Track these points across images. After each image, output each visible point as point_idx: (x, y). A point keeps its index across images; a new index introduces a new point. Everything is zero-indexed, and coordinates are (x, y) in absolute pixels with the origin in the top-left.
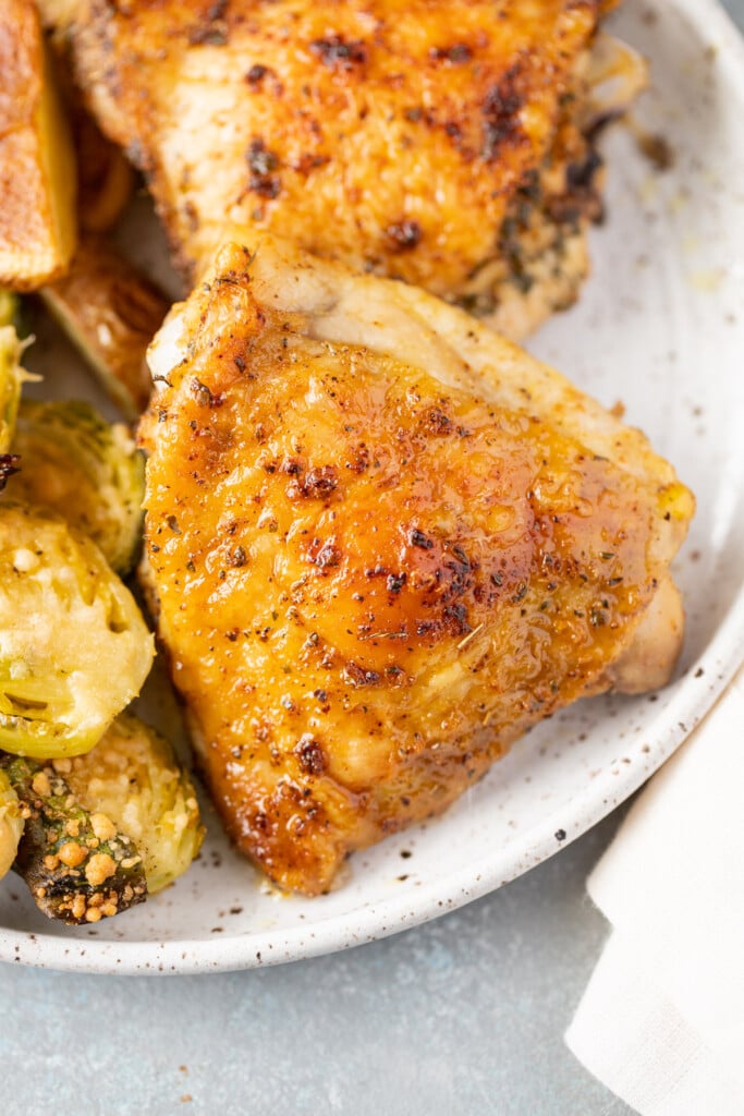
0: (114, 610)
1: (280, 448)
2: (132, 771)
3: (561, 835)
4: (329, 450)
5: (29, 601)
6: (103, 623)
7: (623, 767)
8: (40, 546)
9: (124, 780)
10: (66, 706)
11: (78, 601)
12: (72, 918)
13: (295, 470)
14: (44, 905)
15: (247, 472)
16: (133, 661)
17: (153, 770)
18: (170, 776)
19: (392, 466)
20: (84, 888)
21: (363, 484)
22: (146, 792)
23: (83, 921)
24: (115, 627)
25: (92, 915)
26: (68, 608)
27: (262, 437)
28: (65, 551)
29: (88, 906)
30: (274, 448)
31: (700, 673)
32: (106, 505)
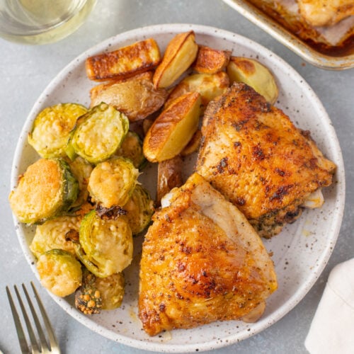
0: (127, 248)
1: (181, 238)
2: (112, 283)
3: (197, 350)
4: (193, 243)
5: (109, 238)
6: (122, 251)
7: (219, 342)
8: (118, 226)
9: (109, 284)
10: (103, 266)
11: (120, 243)
12: (80, 310)
13: (183, 245)
14: (76, 304)
15: (171, 240)
16: (125, 262)
17: (117, 285)
18: (120, 288)
19: (206, 253)
20: (86, 306)
21: (197, 254)
22: (113, 289)
23: (83, 312)
24: (125, 252)
25: (85, 312)
26: (117, 243)
27: (178, 234)
28: (123, 229)
29: (85, 309)
30: (180, 237)
31: (249, 330)
32: (140, 218)
